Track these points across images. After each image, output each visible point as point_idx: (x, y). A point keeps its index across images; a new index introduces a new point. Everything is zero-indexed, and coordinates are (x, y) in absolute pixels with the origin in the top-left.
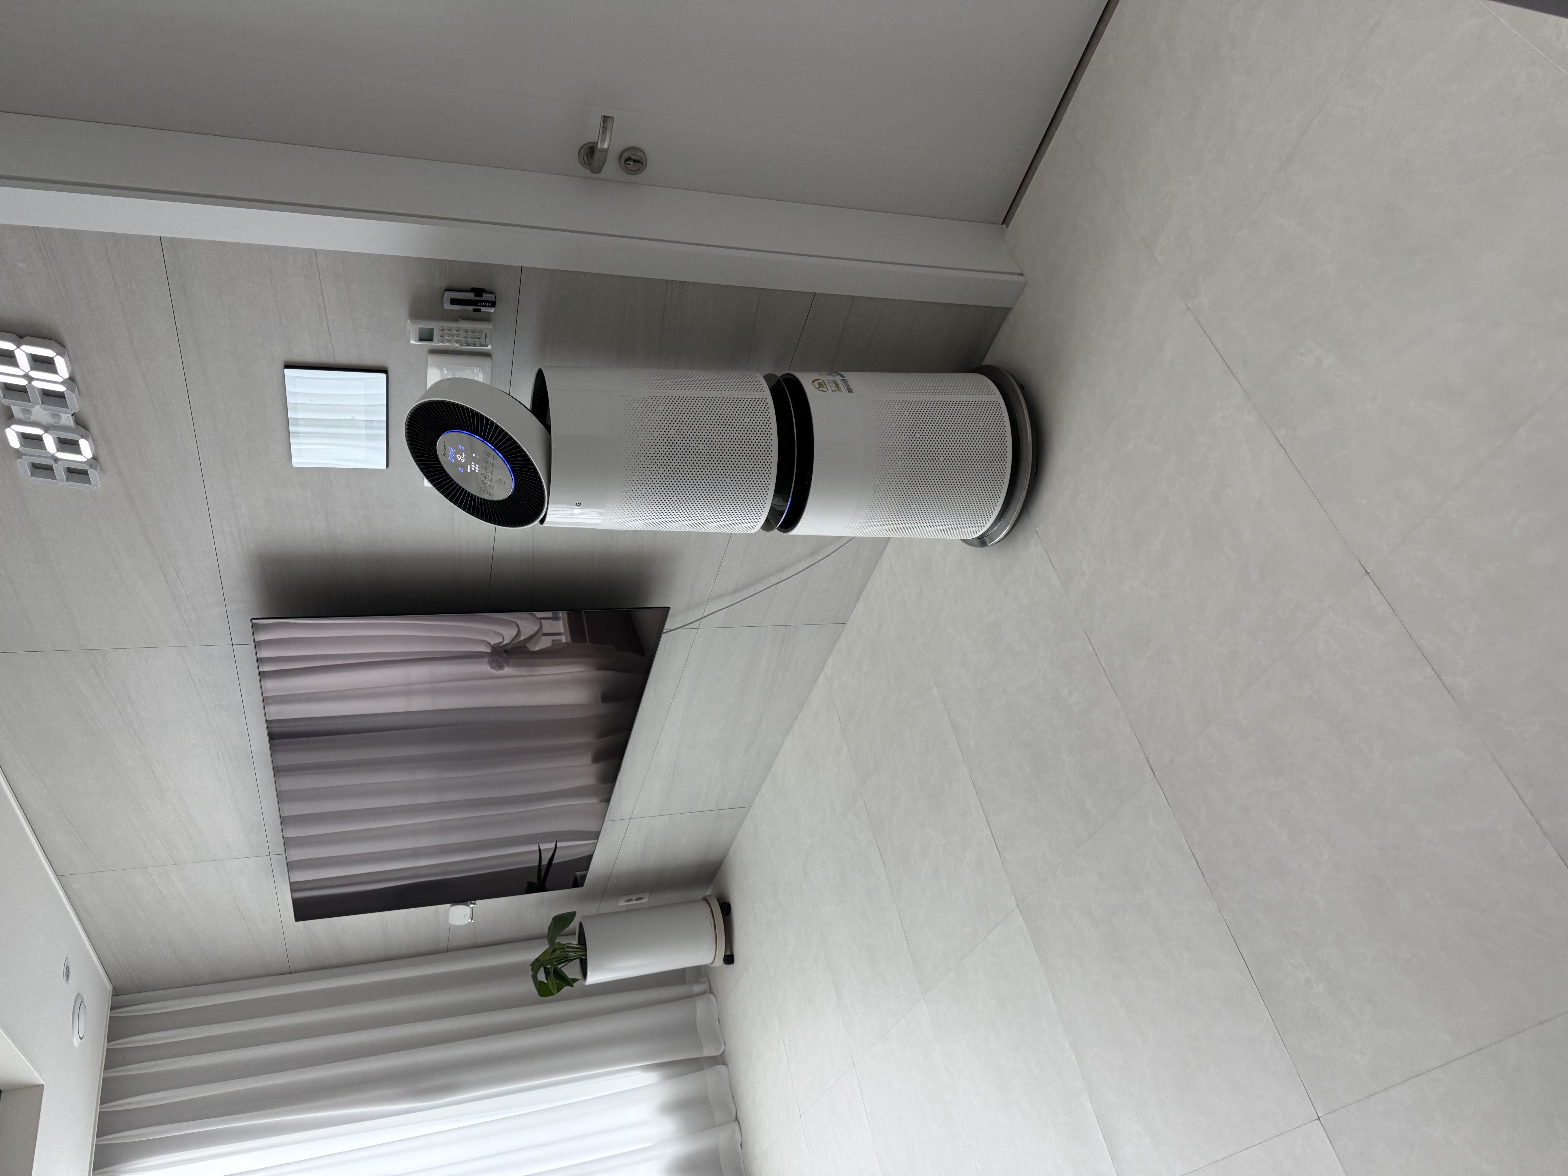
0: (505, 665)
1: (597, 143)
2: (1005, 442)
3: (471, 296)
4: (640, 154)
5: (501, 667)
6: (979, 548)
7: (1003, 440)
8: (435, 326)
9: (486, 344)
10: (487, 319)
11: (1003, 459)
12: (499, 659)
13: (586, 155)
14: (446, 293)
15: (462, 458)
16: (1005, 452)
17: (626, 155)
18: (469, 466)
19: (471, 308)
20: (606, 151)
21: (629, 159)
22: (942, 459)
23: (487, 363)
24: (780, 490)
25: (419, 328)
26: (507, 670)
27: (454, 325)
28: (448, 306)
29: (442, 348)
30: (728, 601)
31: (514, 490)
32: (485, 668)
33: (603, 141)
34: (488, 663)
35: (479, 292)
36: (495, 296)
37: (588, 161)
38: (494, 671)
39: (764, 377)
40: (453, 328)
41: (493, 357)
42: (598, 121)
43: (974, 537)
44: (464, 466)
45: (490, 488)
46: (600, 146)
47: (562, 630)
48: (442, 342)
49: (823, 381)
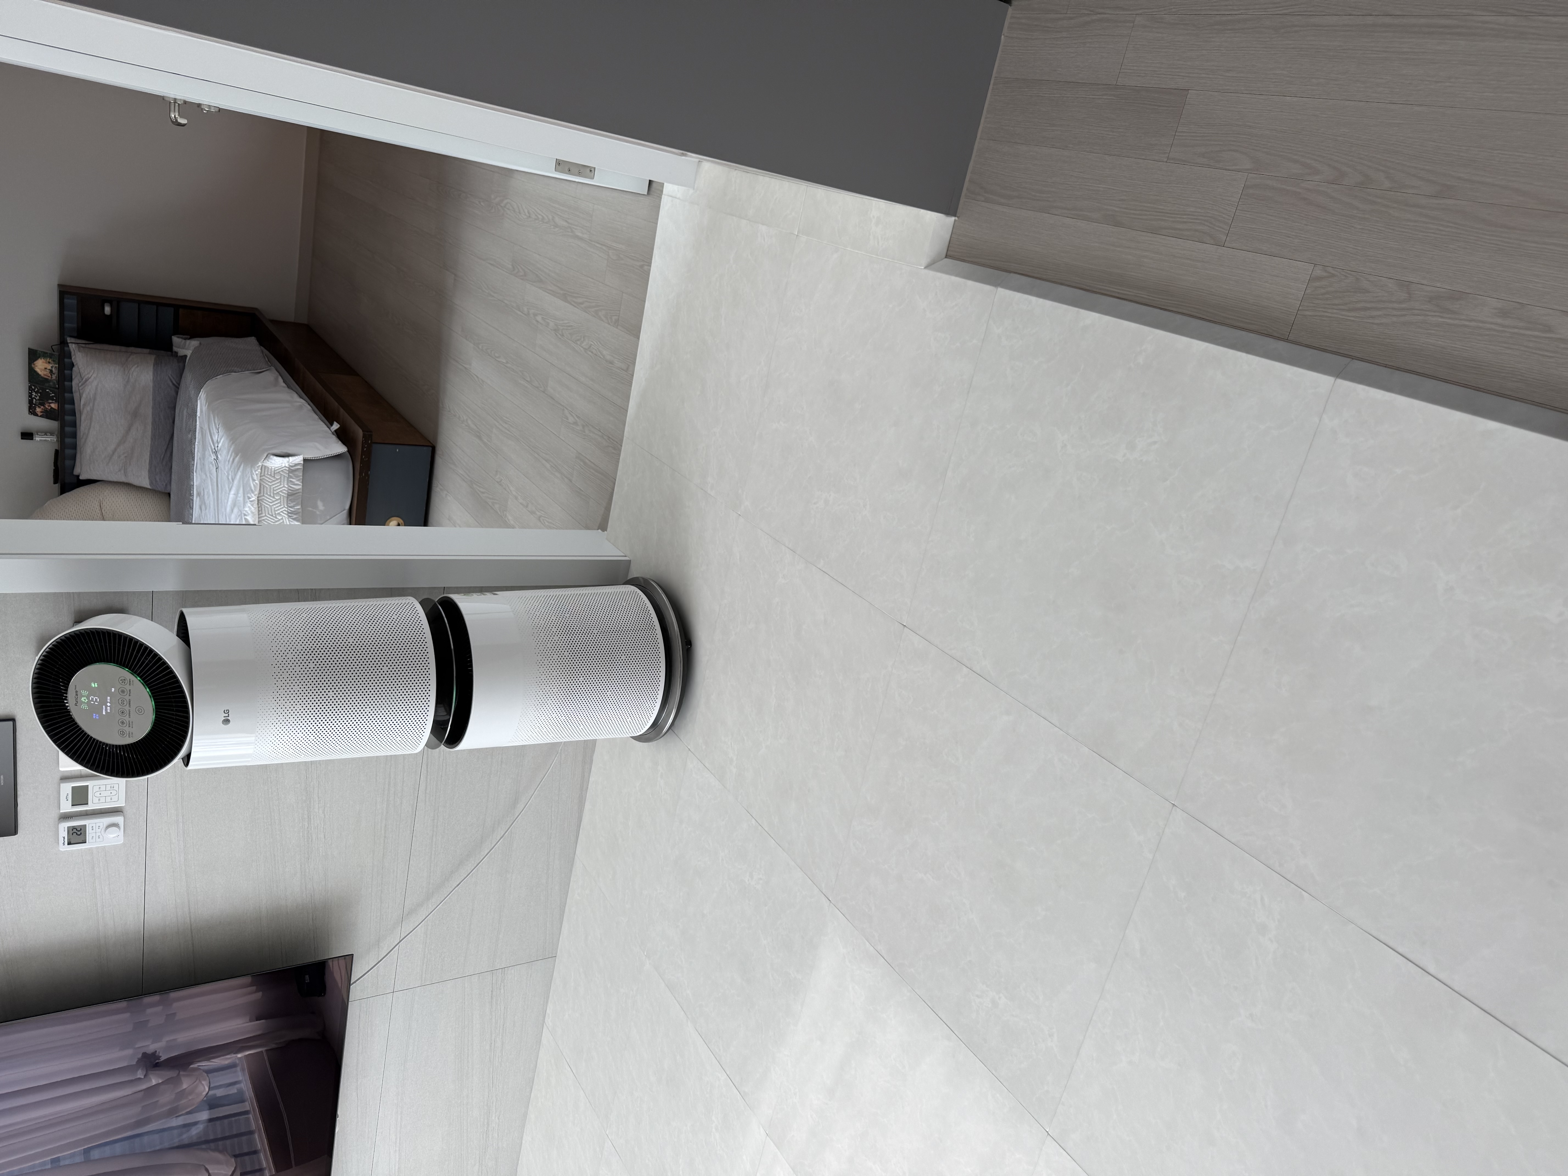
18: (104, 707)
24: (442, 699)
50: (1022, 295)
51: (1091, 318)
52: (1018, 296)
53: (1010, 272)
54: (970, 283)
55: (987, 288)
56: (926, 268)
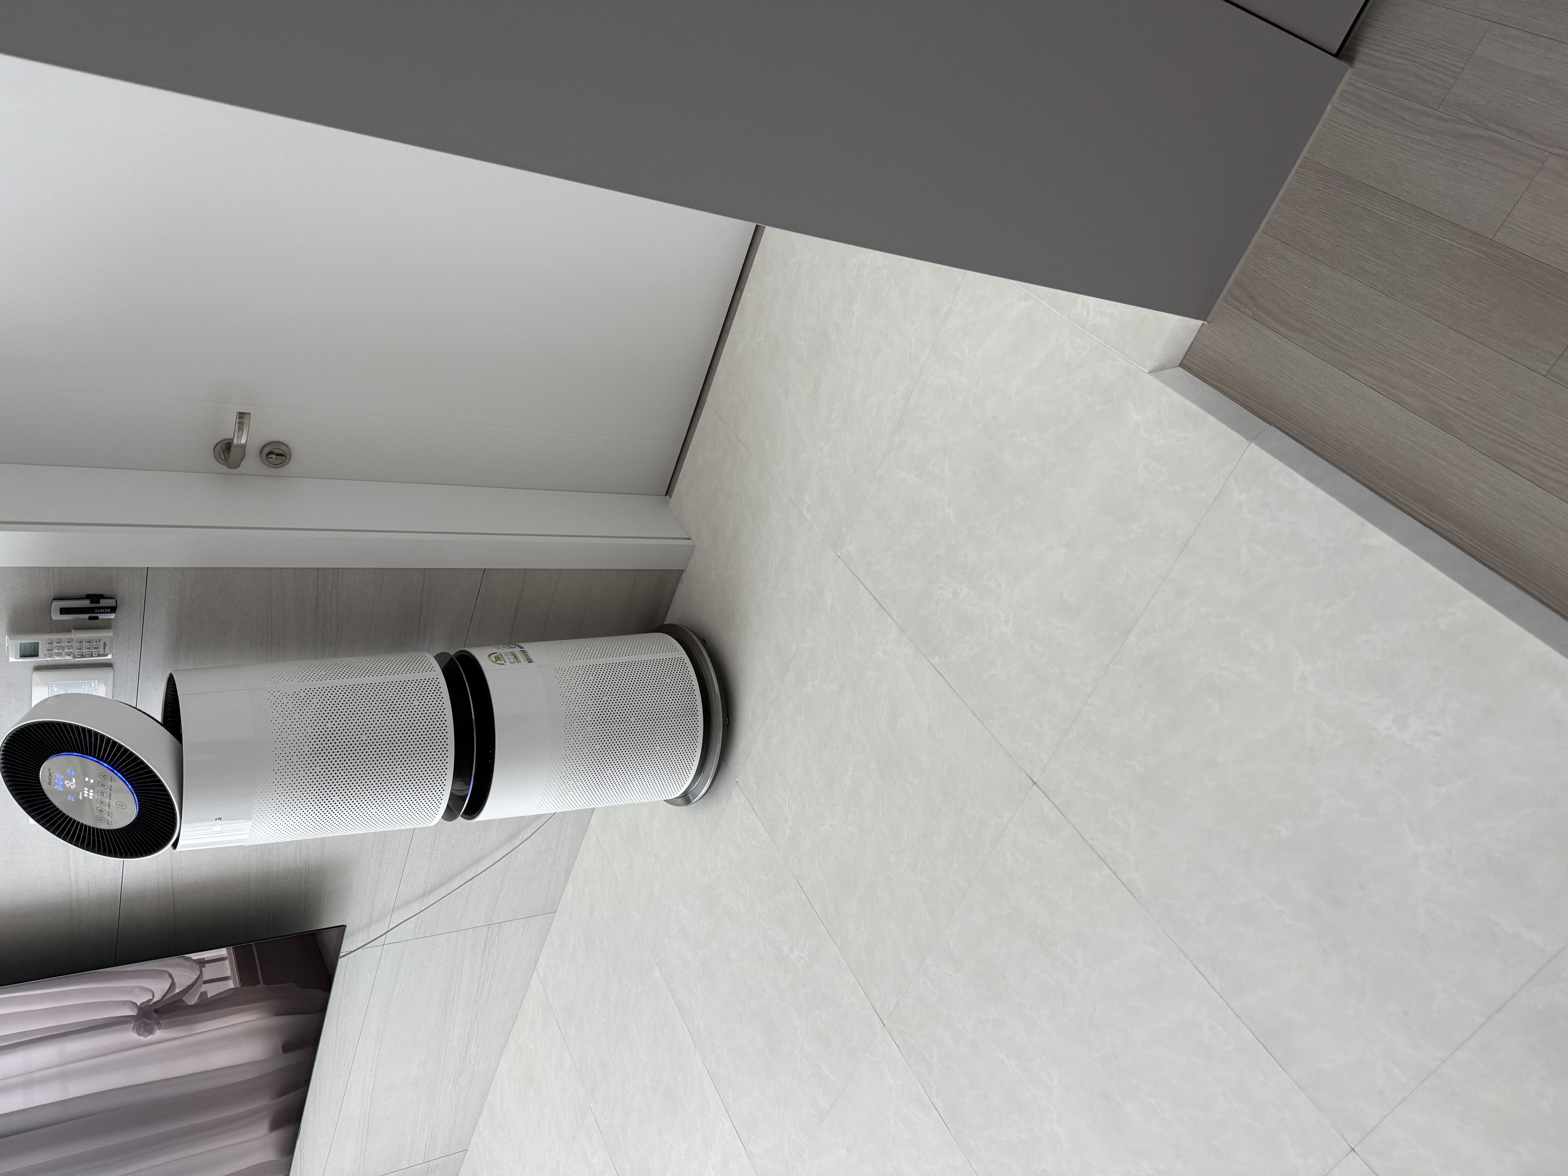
0: (156, 1028)
1: (233, 440)
2: (694, 696)
3: (86, 603)
4: (283, 447)
5: (151, 1032)
6: (684, 807)
7: (692, 694)
8: (42, 640)
9: (106, 653)
10: (107, 626)
11: (694, 713)
12: (146, 1020)
13: (222, 452)
14: (54, 603)
15: (72, 784)
16: (695, 705)
17: (267, 450)
18: (81, 793)
19: (86, 616)
20: (243, 447)
21: (271, 453)
22: (633, 719)
23: (108, 673)
24: (460, 772)
25: (21, 644)
26: (159, 1034)
27: (64, 636)
28: (56, 616)
29: (51, 663)
30: (416, 907)
31: (139, 813)
32: (130, 1036)
33: (240, 437)
34: (133, 1028)
35: (95, 598)
36: (116, 602)
37: (225, 457)
38: (142, 1038)
39: (436, 657)
40: (64, 640)
41: (115, 667)
42: (233, 419)
43: (676, 796)
44: (75, 793)
45: (108, 815)
46: (237, 442)
47: (229, 974)
48: (50, 657)
49: (500, 654)
50: (1285, 466)
51: (1380, 539)
52: (1278, 465)
53: (1270, 423)
54: (1211, 419)
55: (1236, 436)
56: (1150, 372)
